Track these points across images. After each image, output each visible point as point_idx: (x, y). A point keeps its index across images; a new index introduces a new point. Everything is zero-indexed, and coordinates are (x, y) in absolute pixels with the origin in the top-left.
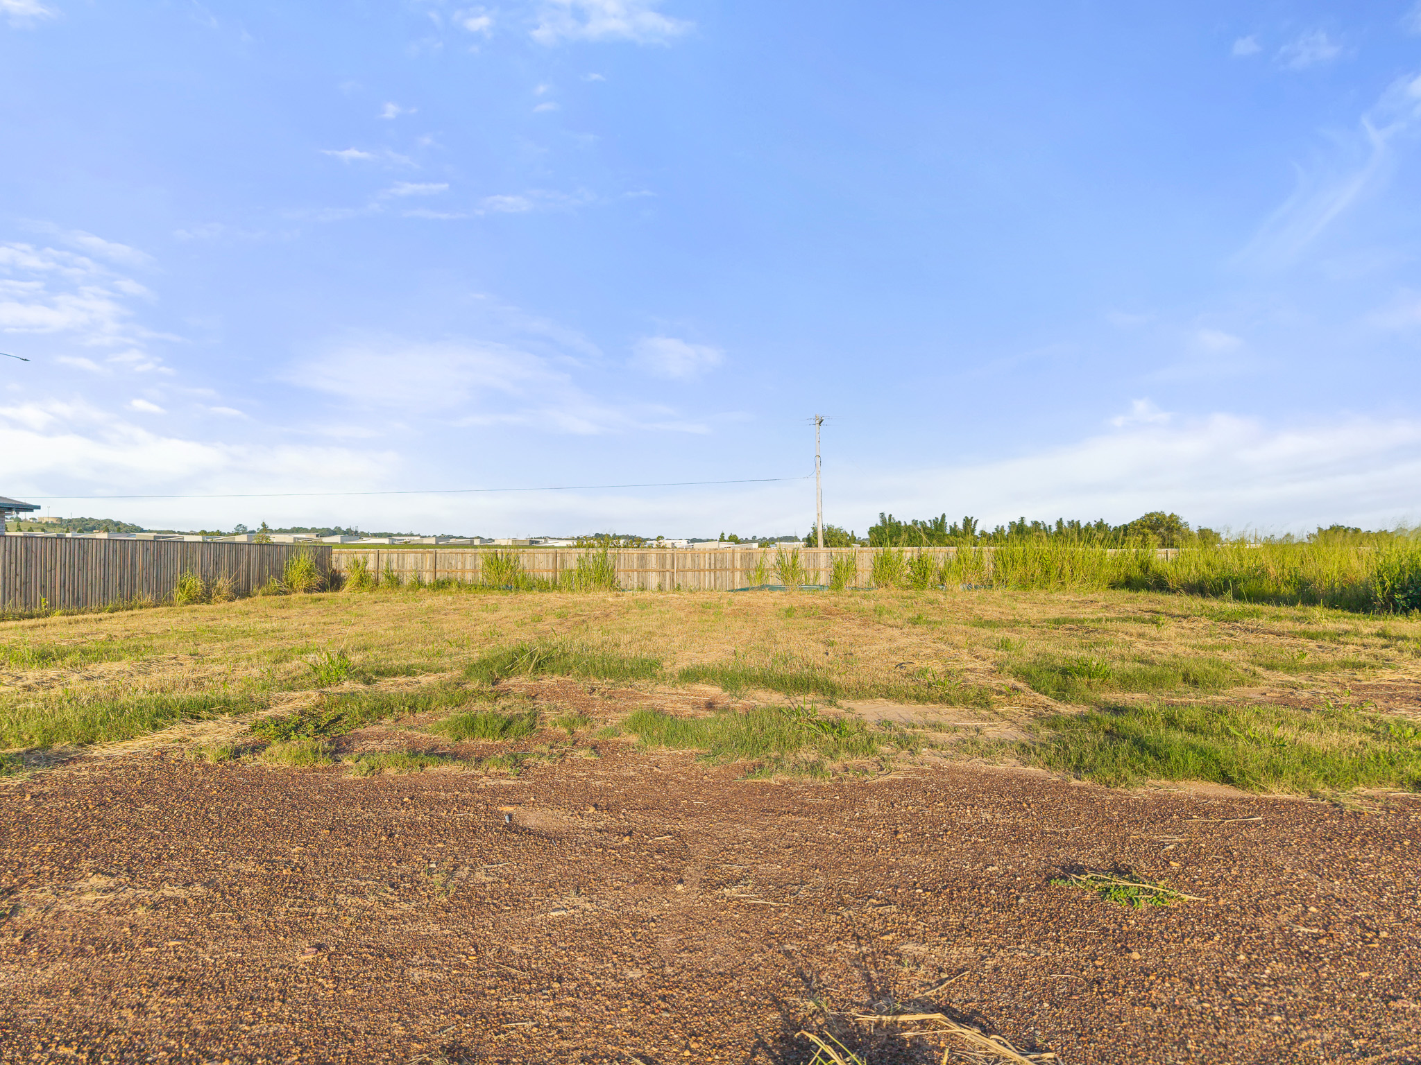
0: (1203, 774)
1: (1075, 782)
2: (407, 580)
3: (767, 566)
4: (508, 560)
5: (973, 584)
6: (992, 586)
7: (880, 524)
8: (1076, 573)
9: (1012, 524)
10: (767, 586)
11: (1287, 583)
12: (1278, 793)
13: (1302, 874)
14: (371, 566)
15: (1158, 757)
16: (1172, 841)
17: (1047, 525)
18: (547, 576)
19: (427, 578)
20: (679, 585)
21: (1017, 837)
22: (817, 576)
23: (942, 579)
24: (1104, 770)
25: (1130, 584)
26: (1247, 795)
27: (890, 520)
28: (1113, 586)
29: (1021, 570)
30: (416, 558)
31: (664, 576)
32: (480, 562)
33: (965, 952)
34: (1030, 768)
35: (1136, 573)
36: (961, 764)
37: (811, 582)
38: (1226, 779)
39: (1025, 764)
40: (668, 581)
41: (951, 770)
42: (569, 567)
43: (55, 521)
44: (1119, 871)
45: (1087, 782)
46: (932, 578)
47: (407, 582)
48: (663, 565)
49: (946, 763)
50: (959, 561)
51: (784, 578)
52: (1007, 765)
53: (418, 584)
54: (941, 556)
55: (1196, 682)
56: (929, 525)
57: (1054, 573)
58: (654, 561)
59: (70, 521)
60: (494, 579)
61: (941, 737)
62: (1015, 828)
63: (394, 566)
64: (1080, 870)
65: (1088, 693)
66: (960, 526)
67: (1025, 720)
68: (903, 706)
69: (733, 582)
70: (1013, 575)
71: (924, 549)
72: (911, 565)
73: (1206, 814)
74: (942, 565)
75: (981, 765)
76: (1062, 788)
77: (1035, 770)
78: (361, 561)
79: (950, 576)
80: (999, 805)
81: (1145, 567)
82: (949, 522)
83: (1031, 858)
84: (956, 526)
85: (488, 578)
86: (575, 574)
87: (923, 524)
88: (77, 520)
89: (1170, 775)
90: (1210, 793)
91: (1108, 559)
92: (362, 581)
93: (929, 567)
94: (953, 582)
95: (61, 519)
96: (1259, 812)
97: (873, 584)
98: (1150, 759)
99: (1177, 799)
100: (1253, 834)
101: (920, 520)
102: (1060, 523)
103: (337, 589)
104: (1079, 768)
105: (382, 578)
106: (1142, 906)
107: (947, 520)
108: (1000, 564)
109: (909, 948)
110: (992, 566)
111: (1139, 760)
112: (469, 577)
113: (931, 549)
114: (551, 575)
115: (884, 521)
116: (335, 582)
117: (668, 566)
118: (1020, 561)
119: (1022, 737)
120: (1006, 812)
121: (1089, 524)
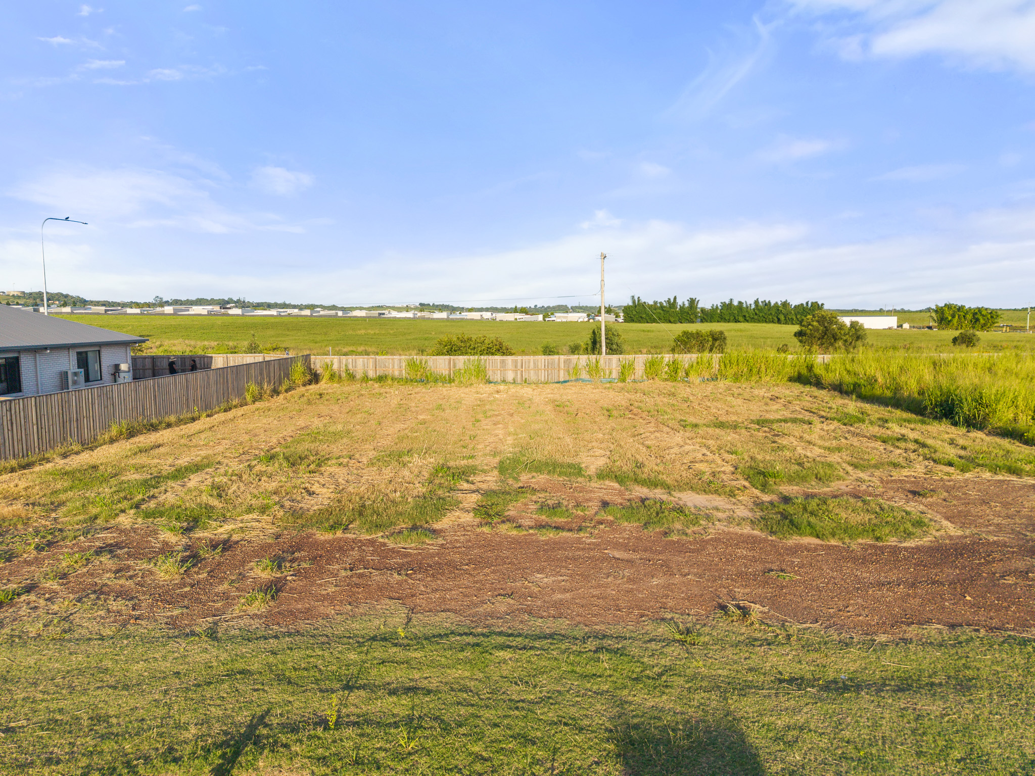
0: (811, 534)
1: (770, 538)
2: (359, 375)
3: (580, 367)
4: (421, 363)
5: (706, 378)
6: (717, 378)
7: (631, 304)
8: (768, 371)
9: (724, 304)
10: (580, 379)
11: (888, 388)
12: (833, 542)
13: (828, 571)
14: (335, 367)
15: (797, 528)
16: (796, 561)
17: (748, 304)
18: (445, 372)
19: (371, 374)
20: (526, 379)
21: (754, 560)
22: (610, 373)
23: (687, 374)
24: (779, 533)
25: (799, 379)
26: (823, 543)
27: (639, 301)
28: (791, 379)
29: (735, 369)
30: (363, 361)
31: (517, 373)
32: (404, 364)
33: (748, 590)
34: (755, 532)
35: (804, 371)
36: (731, 530)
37: (607, 376)
38: (818, 537)
39: (753, 529)
40: (519, 376)
41: (729, 533)
42: (457, 368)
43: (19, 294)
44: (782, 571)
45: (774, 538)
46: (681, 374)
47: (358, 377)
48: (516, 367)
49: (726, 529)
50: (698, 363)
51: (591, 375)
52: (747, 530)
53: (365, 379)
54: (686, 359)
55: (820, 479)
56: (665, 304)
57: (755, 370)
58: (510, 363)
59: (31, 294)
60: (412, 376)
61: (720, 515)
62: (754, 557)
63: (350, 367)
64: (772, 570)
65: (775, 487)
66: (687, 304)
67: (751, 505)
68: (700, 496)
69: (559, 376)
70: (730, 372)
71: (676, 355)
72: (668, 365)
73: (808, 551)
74: (687, 366)
75: (737, 530)
76: (766, 540)
77: (756, 532)
78: (329, 363)
79: (692, 373)
80: (748, 548)
81: (810, 368)
82: (680, 302)
83: (760, 567)
84: (684, 305)
85: (409, 374)
86: (463, 371)
87: (661, 303)
88: (36, 293)
89: (801, 535)
90: (812, 542)
91: (788, 361)
92: (332, 377)
93: (679, 367)
94: (694, 378)
95: (23, 293)
96: (824, 550)
97: (645, 377)
98: (795, 529)
99: (802, 545)
100: (820, 558)
101: (659, 301)
102: (756, 302)
103: (317, 382)
104: (772, 533)
105: (344, 375)
106: (787, 580)
107: (678, 300)
108: (722, 364)
109: (736, 590)
110: (717, 366)
111: (791, 529)
112: (396, 373)
113: (681, 355)
114: (447, 372)
115: (634, 302)
116: (315, 378)
117: (519, 367)
118: (735, 363)
119: (750, 515)
120: (750, 551)
121: (777, 303)
